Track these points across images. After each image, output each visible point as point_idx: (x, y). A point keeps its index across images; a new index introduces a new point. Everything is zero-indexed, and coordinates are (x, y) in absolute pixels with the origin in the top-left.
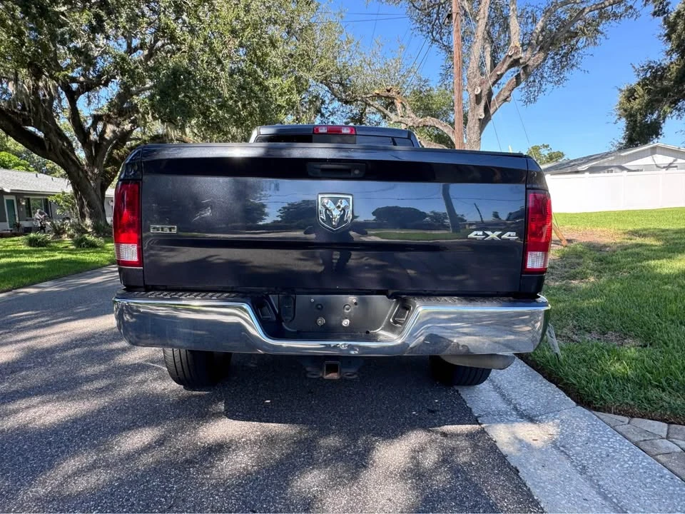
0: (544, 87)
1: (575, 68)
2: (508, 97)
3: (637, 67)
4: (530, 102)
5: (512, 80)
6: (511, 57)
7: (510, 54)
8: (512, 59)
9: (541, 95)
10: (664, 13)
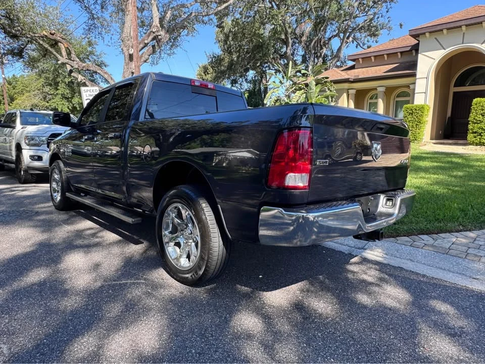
0: (162, 55)
1: (179, 47)
2: (147, 60)
3: (208, 55)
4: (154, 64)
5: (150, 48)
6: (154, 33)
7: (154, 31)
8: (154, 35)
9: (161, 61)
10: (221, 27)
